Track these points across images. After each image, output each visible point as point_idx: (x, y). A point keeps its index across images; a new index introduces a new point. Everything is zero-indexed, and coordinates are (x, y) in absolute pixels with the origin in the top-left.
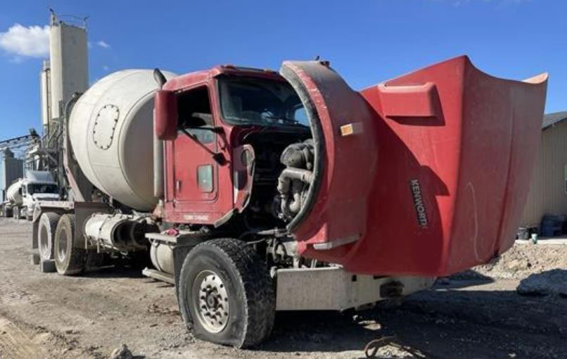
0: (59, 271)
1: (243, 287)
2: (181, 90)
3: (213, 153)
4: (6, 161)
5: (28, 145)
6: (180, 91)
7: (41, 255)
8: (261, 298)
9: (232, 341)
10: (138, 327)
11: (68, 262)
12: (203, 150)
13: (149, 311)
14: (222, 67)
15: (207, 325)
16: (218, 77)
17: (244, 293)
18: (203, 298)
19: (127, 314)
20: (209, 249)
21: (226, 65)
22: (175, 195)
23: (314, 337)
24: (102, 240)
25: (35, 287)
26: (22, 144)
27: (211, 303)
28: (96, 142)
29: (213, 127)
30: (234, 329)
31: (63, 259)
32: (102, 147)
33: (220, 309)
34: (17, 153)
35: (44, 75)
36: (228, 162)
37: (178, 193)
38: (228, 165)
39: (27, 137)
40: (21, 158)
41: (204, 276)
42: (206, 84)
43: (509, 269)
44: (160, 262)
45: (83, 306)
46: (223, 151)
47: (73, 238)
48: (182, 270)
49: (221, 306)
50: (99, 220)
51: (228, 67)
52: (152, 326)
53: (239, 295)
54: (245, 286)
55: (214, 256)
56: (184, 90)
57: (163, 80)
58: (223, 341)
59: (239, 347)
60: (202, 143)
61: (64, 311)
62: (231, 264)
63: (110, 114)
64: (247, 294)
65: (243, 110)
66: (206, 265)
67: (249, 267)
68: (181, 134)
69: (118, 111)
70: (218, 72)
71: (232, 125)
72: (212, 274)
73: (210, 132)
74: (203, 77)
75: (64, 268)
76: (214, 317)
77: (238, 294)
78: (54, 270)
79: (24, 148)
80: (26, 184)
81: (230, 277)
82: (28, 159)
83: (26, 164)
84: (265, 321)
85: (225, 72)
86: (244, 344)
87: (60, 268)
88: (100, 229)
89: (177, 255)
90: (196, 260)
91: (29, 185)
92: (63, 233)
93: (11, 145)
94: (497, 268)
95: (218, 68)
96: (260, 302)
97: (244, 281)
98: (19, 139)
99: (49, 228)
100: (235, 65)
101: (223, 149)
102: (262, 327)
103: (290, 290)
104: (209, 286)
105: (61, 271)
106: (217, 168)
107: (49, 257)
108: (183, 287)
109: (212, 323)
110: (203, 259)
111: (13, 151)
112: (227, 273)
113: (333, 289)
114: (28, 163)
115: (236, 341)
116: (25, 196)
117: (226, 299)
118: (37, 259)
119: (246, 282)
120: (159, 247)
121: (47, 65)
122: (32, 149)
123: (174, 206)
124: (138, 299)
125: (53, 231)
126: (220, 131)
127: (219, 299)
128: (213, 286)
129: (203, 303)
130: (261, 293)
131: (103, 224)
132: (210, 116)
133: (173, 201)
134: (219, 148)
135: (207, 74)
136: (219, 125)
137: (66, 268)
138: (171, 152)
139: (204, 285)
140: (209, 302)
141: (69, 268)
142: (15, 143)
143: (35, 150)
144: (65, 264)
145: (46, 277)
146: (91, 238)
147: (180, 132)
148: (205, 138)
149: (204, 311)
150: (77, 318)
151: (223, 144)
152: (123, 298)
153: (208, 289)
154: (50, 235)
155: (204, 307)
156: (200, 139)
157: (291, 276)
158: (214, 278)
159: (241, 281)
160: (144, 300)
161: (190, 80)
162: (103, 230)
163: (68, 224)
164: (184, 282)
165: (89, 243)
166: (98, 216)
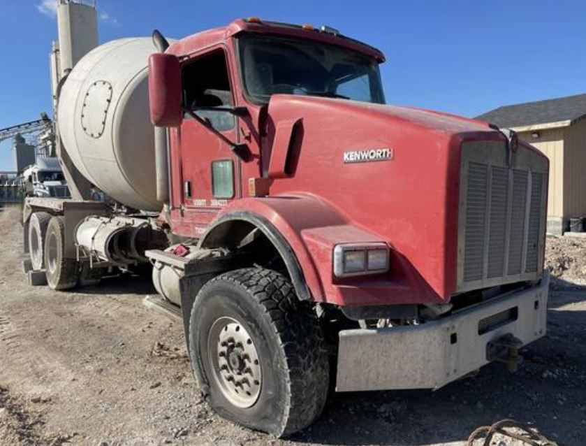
0: (50, 284)
1: (283, 351)
2: (188, 56)
3: (232, 144)
4: (16, 147)
5: (41, 130)
6: (186, 59)
7: (33, 261)
8: (309, 366)
9: (267, 426)
10: (133, 389)
11: (59, 275)
12: (220, 140)
13: (152, 353)
14: (245, 21)
15: (230, 393)
16: (238, 35)
17: (285, 360)
18: (222, 354)
19: (124, 359)
20: (231, 287)
21: (249, 19)
22: (183, 201)
23: (382, 409)
24: (96, 251)
25: (16, 309)
26: (34, 129)
27: (234, 363)
28: (85, 129)
29: (232, 108)
30: (269, 410)
31: (54, 270)
32: (92, 135)
33: (247, 375)
34: (28, 139)
35: (53, 57)
36: (255, 156)
37: (186, 198)
38: (256, 160)
39: (38, 121)
40: (33, 144)
41: (224, 324)
42: (222, 46)
43: (582, 275)
44: (164, 289)
45: (67, 344)
46: (247, 142)
47: (63, 247)
48: (193, 311)
49: (249, 371)
50: (93, 226)
51: (253, 21)
52: (152, 387)
53: (278, 363)
54: (286, 348)
55: (237, 299)
56: (191, 57)
57: (165, 45)
58: (254, 425)
59: (278, 437)
60: (218, 130)
61: (40, 354)
62: (264, 314)
63: (101, 93)
64: (288, 361)
65: (275, 83)
66: (225, 309)
67: (290, 317)
68: (188, 118)
69: (110, 88)
70: (238, 28)
71: (259, 104)
72: (235, 322)
73: (228, 114)
74: (218, 37)
75: (55, 282)
76: (238, 384)
77: (275, 358)
78: (45, 283)
79: (35, 134)
80: (36, 171)
81: (262, 334)
82: (40, 145)
83: (39, 150)
84: (315, 399)
85: (249, 27)
86: (285, 431)
87: (50, 281)
88: (93, 238)
89: (186, 289)
90: (212, 300)
91: (39, 173)
92: (53, 238)
93: (22, 130)
94: (568, 274)
95: (238, 23)
96: (309, 372)
97: (283, 341)
98: (30, 124)
99: (39, 232)
100: (262, 19)
101: (248, 138)
102: (312, 407)
103: (357, 362)
104: (231, 340)
105: (53, 285)
106: (240, 165)
107: (40, 265)
108: (194, 335)
109: (236, 391)
110: (222, 301)
111: (23, 136)
112: (257, 326)
113: (424, 358)
114: (41, 149)
115: (273, 426)
116: (35, 184)
117: (256, 362)
118: (29, 266)
119: (287, 343)
120: (163, 270)
121: (55, 45)
122: (44, 133)
123: (182, 214)
124: (141, 329)
125: (43, 235)
126: (243, 113)
127: (246, 360)
128: (237, 341)
129: (223, 361)
130: (310, 357)
131: (97, 231)
132: (227, 93)
133: (180, 208)
134: (242, 137)
135: (222, 32)
136: (241, 103)
137: (57, 282)
138: (177, 141)
139: (224, 336)
140: (231, 363)
141: (61, 282)
142: (27, 128)
143: (46, 135)
144: (55, 277)
145: (33, 292)
146: (83, 247)
147: (187, 115)
148: (222, 122)
149: (224, 373)
150: (55, 368)
151: (247, 131)
152: (120, 328)
153: (230, 344)
154: (40, 239)
155: (225, 367)
156: (215, 124)
157: (360, 341)
158: (238, 329)
159: (280, 341)
160: (148, 331)
161: (199, 42)
162: (96, 240)
163: (58, 228)
164: (195, 329)
165: (81, 254)
166: (93, 220)
